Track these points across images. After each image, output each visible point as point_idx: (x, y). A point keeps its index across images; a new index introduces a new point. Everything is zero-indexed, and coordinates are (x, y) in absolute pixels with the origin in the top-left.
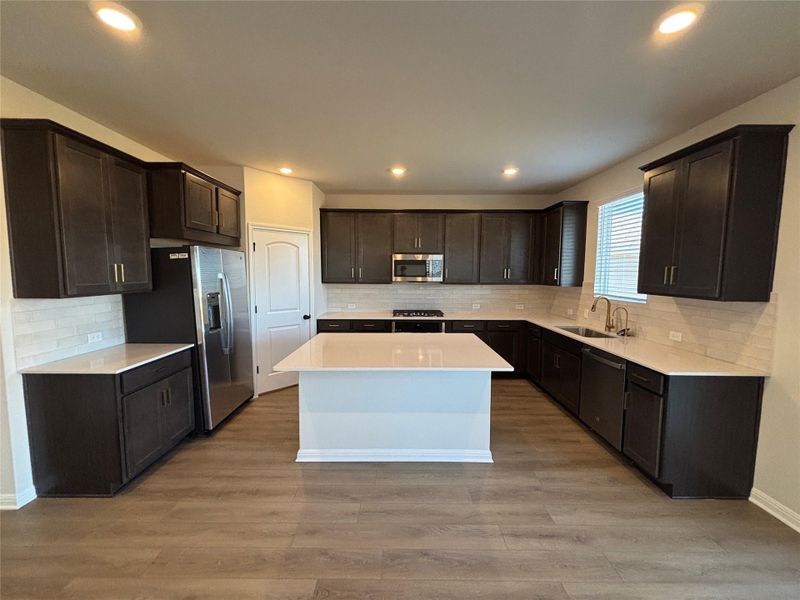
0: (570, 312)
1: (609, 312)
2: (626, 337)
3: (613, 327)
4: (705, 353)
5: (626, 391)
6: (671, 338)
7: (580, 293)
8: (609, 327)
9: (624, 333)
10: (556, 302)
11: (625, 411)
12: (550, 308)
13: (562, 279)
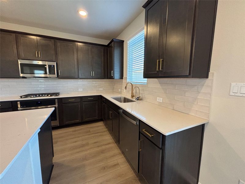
0: (120, 90)
1: (132, 90)
2: (139, 101)
3: (134, 96)
4: (174, 108)
5: (139, 140)
6: (158, 100)
7: (122, 82)
8: (133, 96)
9: (138, 99)
10: (115, 87)
11: (139, 152)
12: (113, 89)
13: (115, 76)
